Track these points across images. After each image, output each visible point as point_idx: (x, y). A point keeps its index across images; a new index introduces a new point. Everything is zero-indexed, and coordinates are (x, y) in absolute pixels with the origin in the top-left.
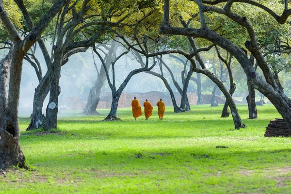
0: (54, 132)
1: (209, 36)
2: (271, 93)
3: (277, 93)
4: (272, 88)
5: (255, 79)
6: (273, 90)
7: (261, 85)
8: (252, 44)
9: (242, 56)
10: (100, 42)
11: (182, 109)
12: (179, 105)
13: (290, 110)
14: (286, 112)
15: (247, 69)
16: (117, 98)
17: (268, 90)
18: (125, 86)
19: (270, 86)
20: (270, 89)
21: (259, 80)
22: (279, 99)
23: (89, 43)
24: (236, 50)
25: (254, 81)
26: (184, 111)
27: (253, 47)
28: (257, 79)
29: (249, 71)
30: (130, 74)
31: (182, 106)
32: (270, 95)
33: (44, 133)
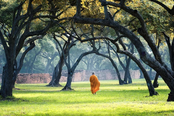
0: (10, 99)
1: (111, 24)
2: (159, 67)
3: (163, 67)
4: (159, 64)
5: (146, 57)
6: (160, 65)
7: (150, 61)
8: (142, 30)
9: (136, 39)
10: (58, 32)
11: (125, 82)
12: (123, 79)
13: (173, 80)
14: (170, 81)
15: (139, 49)
16: (71, 74)
17: (156, 65)
18: (77, 65)
19: (157, 62)
20: (157, 64)
21: (149, 57)
22: (165, 71)
23: (43, 32)
24: (131, 35)
25: (144, 58)
26: (126, 83)
27: (143, 32)
28: (147, 56)
29: (141, 51)
30: (81, 56)
31: (125, 80)
32: (157, 69)
33: (2, 99)
